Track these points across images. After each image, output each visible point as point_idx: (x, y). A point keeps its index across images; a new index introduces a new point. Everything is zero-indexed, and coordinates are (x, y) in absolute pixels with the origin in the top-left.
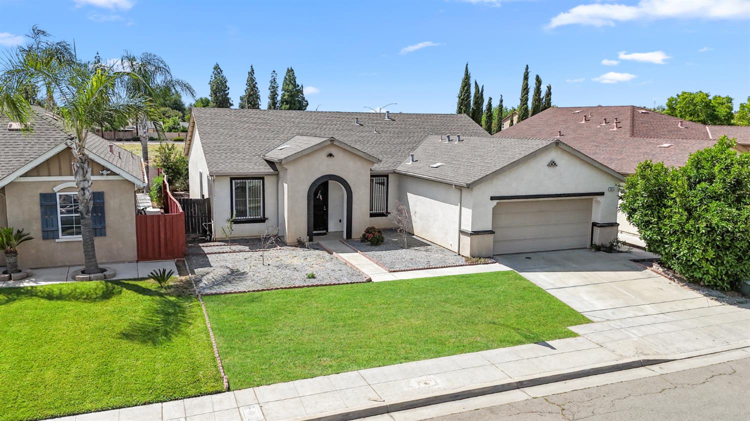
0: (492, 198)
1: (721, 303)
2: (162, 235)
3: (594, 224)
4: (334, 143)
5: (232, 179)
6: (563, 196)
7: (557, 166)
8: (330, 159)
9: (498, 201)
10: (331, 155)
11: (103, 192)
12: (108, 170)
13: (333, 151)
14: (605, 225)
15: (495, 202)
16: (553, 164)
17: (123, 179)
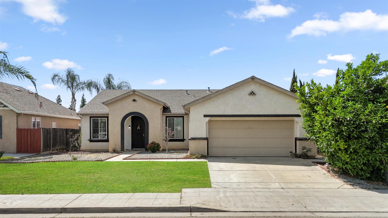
0: (205, 116)
1: (353, 186)
2: (29, 140)
3: (296, 139)
4: (135, 93)
5: (91, 117)
6: (263, 116)
7: (255, 95)
8: (134, 103)
9: (210, 118)
10: (134, 100)
11: (1, 116)
12: (2, 104)
13: (136, 98)
14: (304, 139)
15: (208, 119)
16: (252, 93)
17: (10, 109)
